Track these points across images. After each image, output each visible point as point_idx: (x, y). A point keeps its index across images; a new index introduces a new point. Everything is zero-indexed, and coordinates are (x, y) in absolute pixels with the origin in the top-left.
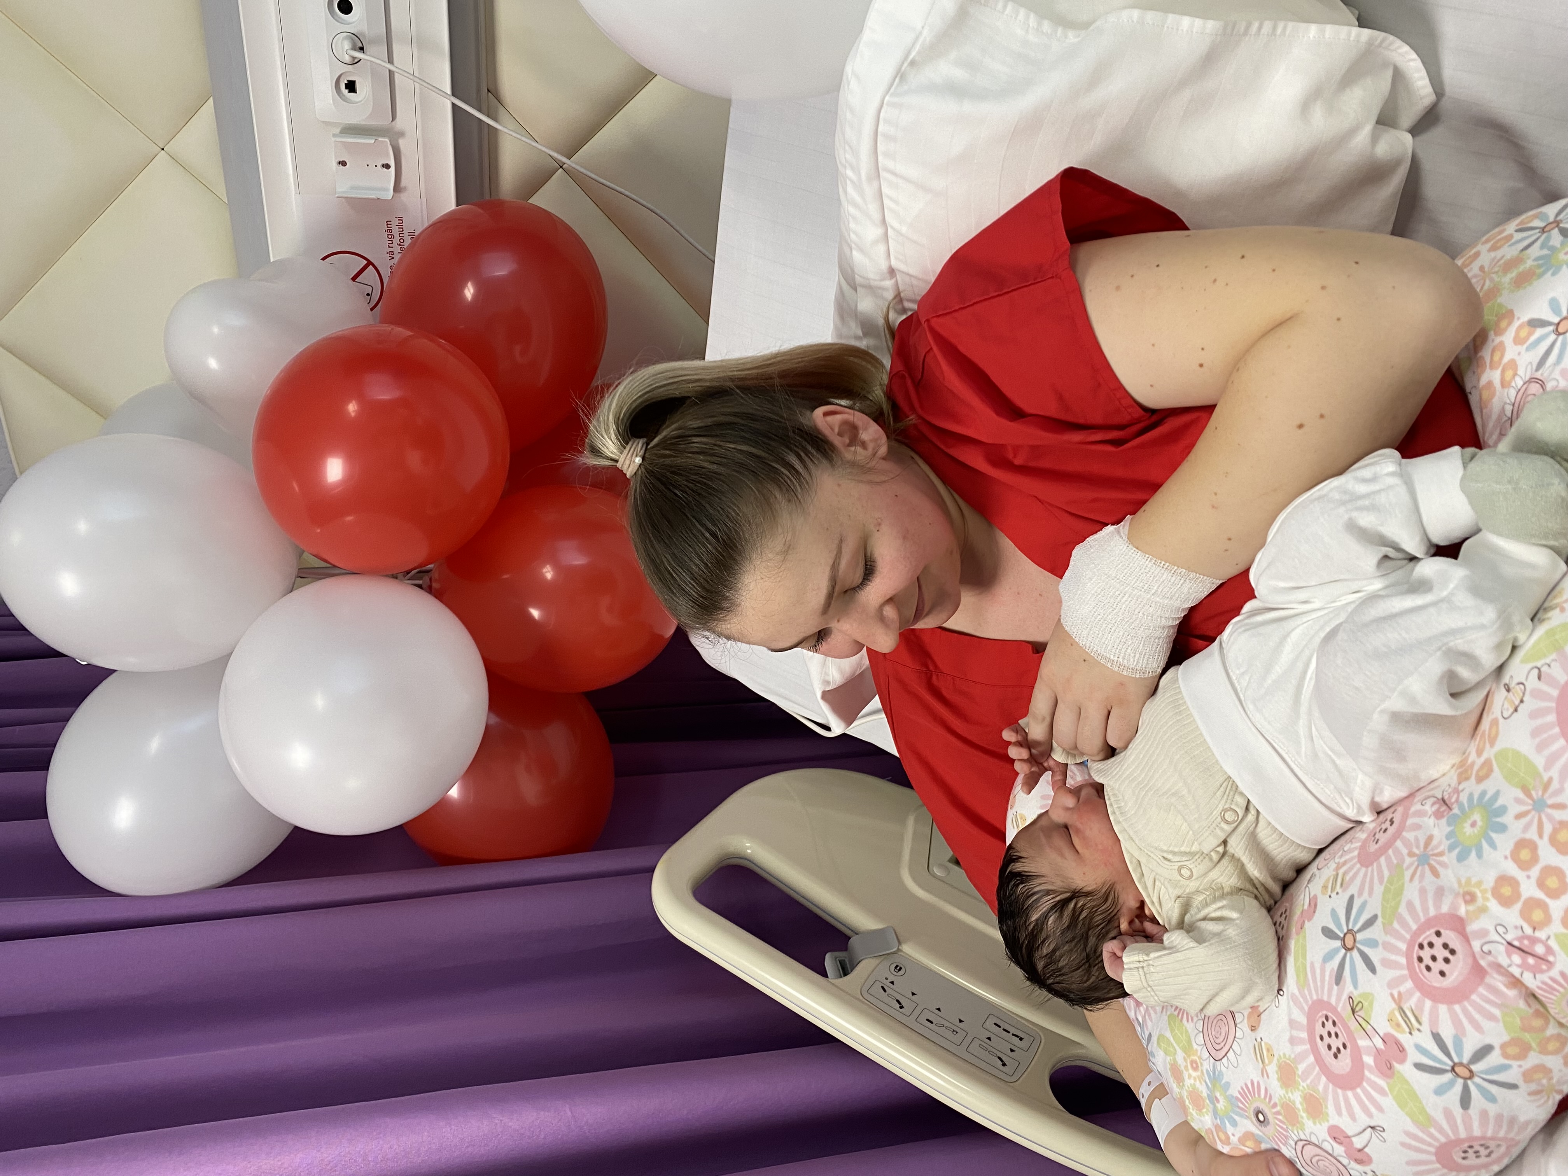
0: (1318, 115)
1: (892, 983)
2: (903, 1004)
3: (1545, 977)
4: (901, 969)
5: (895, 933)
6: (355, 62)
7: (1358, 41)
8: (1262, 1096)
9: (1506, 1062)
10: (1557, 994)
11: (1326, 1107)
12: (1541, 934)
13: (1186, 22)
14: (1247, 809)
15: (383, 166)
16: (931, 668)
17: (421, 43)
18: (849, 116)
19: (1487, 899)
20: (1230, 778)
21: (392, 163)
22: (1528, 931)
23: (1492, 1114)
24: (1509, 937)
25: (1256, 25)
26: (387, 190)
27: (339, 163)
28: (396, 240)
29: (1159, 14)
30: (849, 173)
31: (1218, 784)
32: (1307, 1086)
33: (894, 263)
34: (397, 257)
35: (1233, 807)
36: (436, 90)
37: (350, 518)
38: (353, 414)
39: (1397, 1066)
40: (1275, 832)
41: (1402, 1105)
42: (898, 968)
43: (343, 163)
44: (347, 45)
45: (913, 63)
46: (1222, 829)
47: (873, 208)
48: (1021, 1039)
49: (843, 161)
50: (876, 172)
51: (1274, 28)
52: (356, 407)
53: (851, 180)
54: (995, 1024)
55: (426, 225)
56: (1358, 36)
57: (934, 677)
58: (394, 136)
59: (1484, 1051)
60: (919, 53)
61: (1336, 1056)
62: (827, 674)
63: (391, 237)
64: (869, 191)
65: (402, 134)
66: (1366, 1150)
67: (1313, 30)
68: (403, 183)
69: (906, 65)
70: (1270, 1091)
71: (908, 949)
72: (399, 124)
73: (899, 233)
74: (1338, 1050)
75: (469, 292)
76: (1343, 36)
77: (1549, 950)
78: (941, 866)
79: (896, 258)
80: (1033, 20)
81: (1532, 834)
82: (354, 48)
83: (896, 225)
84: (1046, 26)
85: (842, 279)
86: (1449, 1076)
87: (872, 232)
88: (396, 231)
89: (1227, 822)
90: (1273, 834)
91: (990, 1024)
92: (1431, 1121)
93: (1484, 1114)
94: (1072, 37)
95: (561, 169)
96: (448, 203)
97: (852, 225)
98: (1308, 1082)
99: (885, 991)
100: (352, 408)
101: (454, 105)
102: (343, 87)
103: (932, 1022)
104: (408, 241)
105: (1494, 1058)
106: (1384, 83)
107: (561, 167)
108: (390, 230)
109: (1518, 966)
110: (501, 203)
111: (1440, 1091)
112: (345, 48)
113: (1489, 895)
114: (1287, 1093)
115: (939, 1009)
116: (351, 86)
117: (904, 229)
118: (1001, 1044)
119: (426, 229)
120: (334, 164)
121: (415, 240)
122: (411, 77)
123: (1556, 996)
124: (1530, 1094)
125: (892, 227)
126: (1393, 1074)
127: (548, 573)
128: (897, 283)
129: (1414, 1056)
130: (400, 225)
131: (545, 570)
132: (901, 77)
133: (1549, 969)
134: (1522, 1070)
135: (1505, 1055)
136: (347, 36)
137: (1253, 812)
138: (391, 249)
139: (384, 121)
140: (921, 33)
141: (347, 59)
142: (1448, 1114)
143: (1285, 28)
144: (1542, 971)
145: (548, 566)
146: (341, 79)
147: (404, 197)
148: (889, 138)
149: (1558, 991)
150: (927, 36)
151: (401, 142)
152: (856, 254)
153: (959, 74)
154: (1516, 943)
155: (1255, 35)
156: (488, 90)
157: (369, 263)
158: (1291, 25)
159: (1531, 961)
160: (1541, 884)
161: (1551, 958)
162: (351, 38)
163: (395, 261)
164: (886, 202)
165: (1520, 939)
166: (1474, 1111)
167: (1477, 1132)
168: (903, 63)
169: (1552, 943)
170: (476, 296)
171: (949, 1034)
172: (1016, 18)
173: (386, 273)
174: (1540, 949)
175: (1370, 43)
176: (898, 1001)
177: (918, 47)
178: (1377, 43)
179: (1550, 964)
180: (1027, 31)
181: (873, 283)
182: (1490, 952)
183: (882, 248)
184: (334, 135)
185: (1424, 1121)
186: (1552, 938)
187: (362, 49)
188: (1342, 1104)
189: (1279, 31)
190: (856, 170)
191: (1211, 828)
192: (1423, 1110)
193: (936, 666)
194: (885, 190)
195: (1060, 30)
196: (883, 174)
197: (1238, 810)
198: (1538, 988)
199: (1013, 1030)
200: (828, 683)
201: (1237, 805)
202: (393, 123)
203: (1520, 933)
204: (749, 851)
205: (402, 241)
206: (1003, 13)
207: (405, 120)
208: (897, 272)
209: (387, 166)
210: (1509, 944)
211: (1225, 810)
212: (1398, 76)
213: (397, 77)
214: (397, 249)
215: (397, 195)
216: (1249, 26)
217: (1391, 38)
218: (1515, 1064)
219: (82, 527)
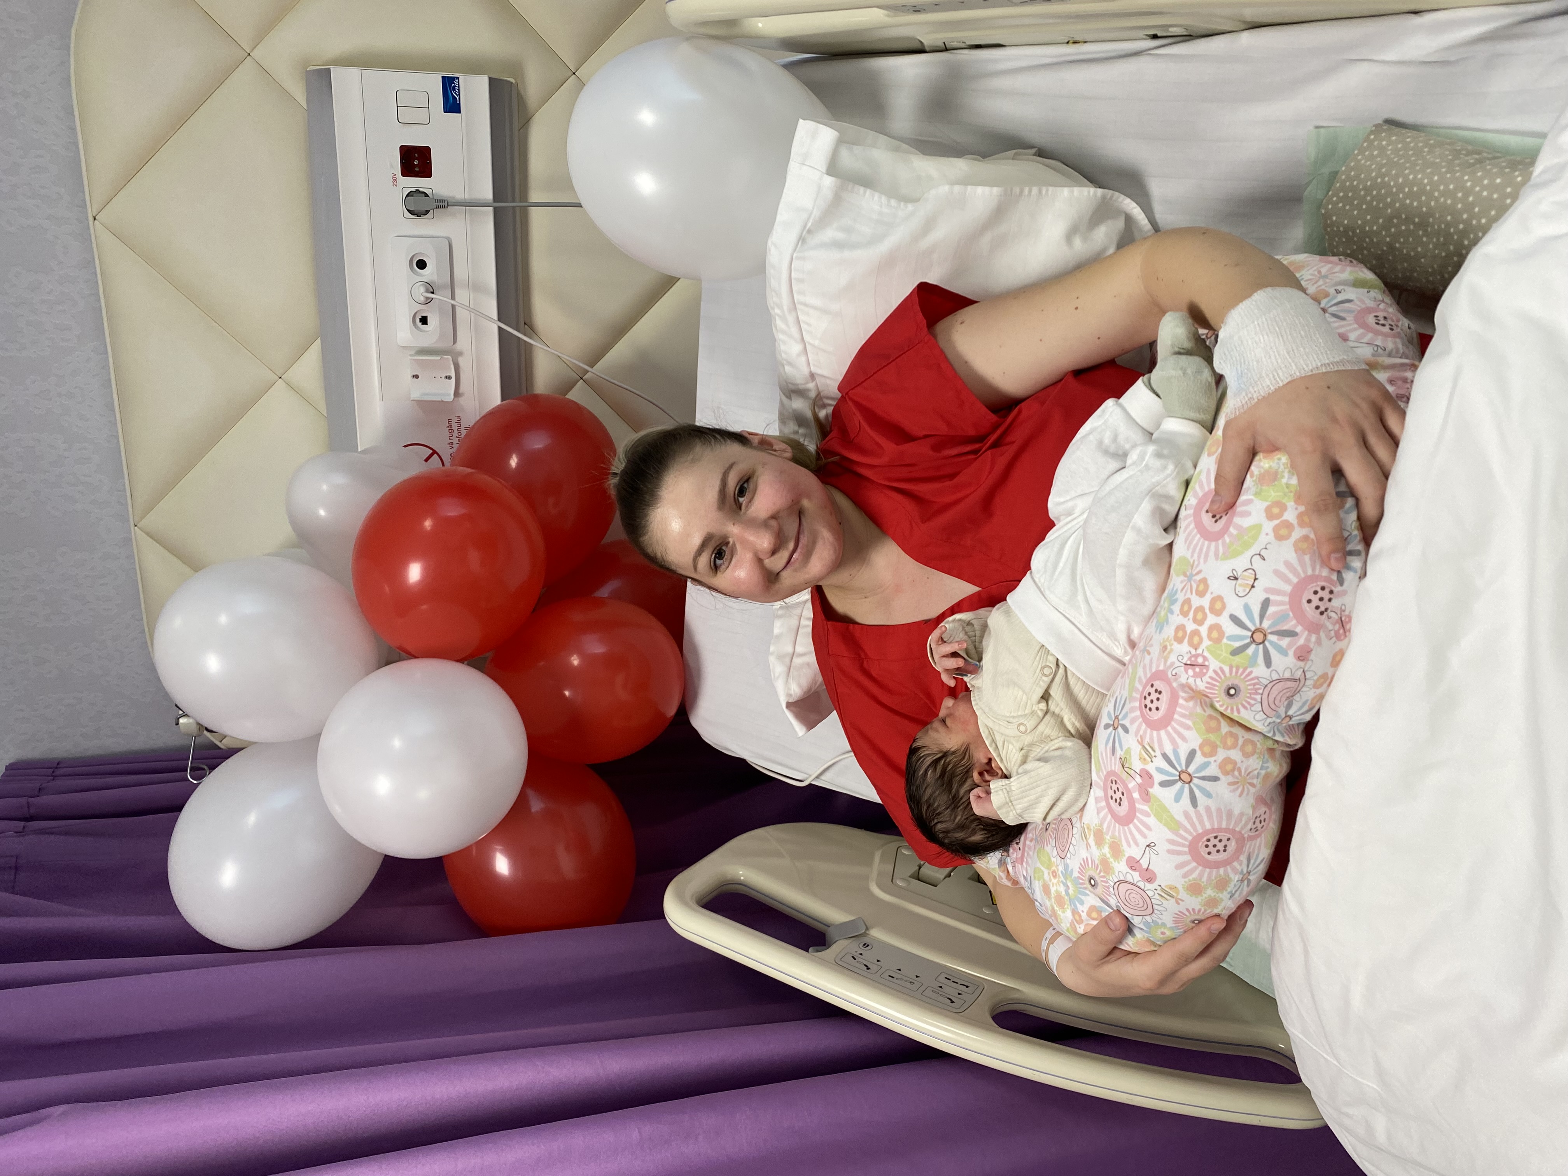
0: (1078, 242)
1: (861, 954)
2: (869, 966)
3: (1206, 679)
4: (868, 945)
5: (864, 923)
6: (428, 301)
7: (1096, 196)
8: (1090, 866)
9: (1206, 760)
10: (1217, 688)
11: (1122, 846)
12: (1199, 651)
13: (980, 190)
14: (1057, 665)
15: (446, 377)
16: (863, 656)
17: (475, 287)
18: (772, 271)
19: (1172, 644)
20: (1043, 646)
21: (453, 375)
22: (1193, 652)
23: (1213, 809)
24: (1184, 661)
25: (1026, 190)
26: (449, 395)
27: (413, 376)
28: (455, 434)
29: (962, 187)
30: (777, 311)
31: (1036, 651)
32: (1110, 837)
33: (813, 369)
34: (456, 446)
35: (1048, 664)
36: (488, 318)
37: (424, 607)
38: (429, 529)
39: (1150, 790)
40: (1078, 680)
41: (1160, 820)
42: (866, 945)
43: (416, 377)
44: (422, 290)
45: (809, 231)
46: (1043, 681)
47: (794, 331)
48: (967, 987)
49: (772, 305)
50: (794, 307)
51: (1040, 192)
52: (431, 523)
53: (778, 315)
54: (946, 978)
55: (478, 418)
56: (1095, 193)
57: (865, 663)
58: (456, 356)
59: (1192, 755)
60: (812, 224)
61: (1120, 804)
62: (789, 689)
63: (451, 431)
64: (791, 319)
65: (461, 354)
66: (1150, 867)
67: (1066, 191)
68: (461, 390)
69: (804, 233)
70: (1093, 858)
71: (876, 933)
72: (459, 346)
73: (812, 345)
74: (1120, 799)
75: (514, 462)
76: (1086, 193)
77: (1205, 659)
78: (902, 879)
79: (814, 365)
80: (884, 199)
81: (1188, 595)
82: (427, 291)
83: (811, 341)
84: (893, 202)
85: (781, 393)
86: (1179, 784)
87: (796, 348)
88: (455, 426)
89: (1046, 676)
90: (1078, 682)
91: (942, 978)
92: (1180, 825)
93: (1208, 809)
94: (910, 207)
95: (582, 380)
96: (495, 399)
97: (783, 347)
98: (1110, 834)
99: (855, 959)
100: (428, 524)
101: (500, 328)
102: (418, 320)
103: (893, 978)
104: (464, 432)
105: (1199, 759)
106: (1120, 224)
107: (581, 378)
108: (450, 426)
109: (1192, 677)
110: (536, 397)
111: (1177, 798)
112: (420, 293)
113: (1173, 642)
114: (1101, 850)
115: (900, 970)
116: (424, 320)
117: (817, 343)
118: (951, 990)
119: (478, 421)
120: (410, 377)
121: (470, 430)
122: (469, 309)
123: (1217, 690)
124: (1230, 784)
125: (810, 344)
126: (1150, 798)
127: (575, 661)
128: (817, 385)
129: (1158, 778)
130: (459, 422)
131: (572, 658)
132: (803, 240)
133: (1208, 670)
134: (1218, 763)
135: (1204, 755)
136: (422, 285)
137: (1061, 666)
138: (451, 441)
139: (447, 344)
140: (812, 212)
141: (422, 299)
142: (1187, 815)
143: (1047, 191)
144: (1205, 674)
145: (575, 656)
146: (417, 316)
147: (462, 401)
148: (800, 281)
149: (1217, 686)
150: (816, 214)
151: (461, 360)
152: (787, 369)
153: (840, 236)
154: (1189, 662)
155: (1028, 195)
156: (525, 324)
157: (434, 452)
158: (1051, 189)
159: (1197, 669)
160: (1195, 620)
161: (1207, 663)
162: (425, 285)
163: (454, 450)
164: (803, 326)
165: (1190, 659)
166: (1201, 808)
167: (1208, 826)
168: (803, 231)
169: (1206, 654)
170: (519, 465)
171: (908, 985)
172: (873, 199)
173: (447, 459)
174: (1200, 660)
175: (1104, 197)
176: (865, 965)
177: (811, 221)
178: (1109, 197)
179: (1207, 667)
180: (881, 206)
181: (801, 387)
182: (1176, 673)
183: (803, 359)
184: (410, 355)
185: (1174, 826)
186: (1205, 650)
187: (433, 293)
188: (1130, 837)
189: (1044, 192)
190: (780, 307)
191: (1037, 682)
192: (1172, 818)
193: (866, 655)
194: (801, 317)
195: (902, 204)
196: (798, 306)
197: (1051, 665)
198: (1206, 687)
199: (960, 982)
200: (791, 695)
201: (1050, 662)
202: (454, 346)
203: (1189, 655)
204: (742, 878)
205: (460, 434)
206: (864, 196)
207: (464, 342)
208: (816, 376)
209: (450, 378)
210: (1185, 664)
211: (1043, 668)
212: (1129, 220)
213: (458, 310)
214: (455, 441)
215: (456, 399)
216: (1022, 192)
217: (1117, 194)
218: (1212, 759)
219: (223, 619)
